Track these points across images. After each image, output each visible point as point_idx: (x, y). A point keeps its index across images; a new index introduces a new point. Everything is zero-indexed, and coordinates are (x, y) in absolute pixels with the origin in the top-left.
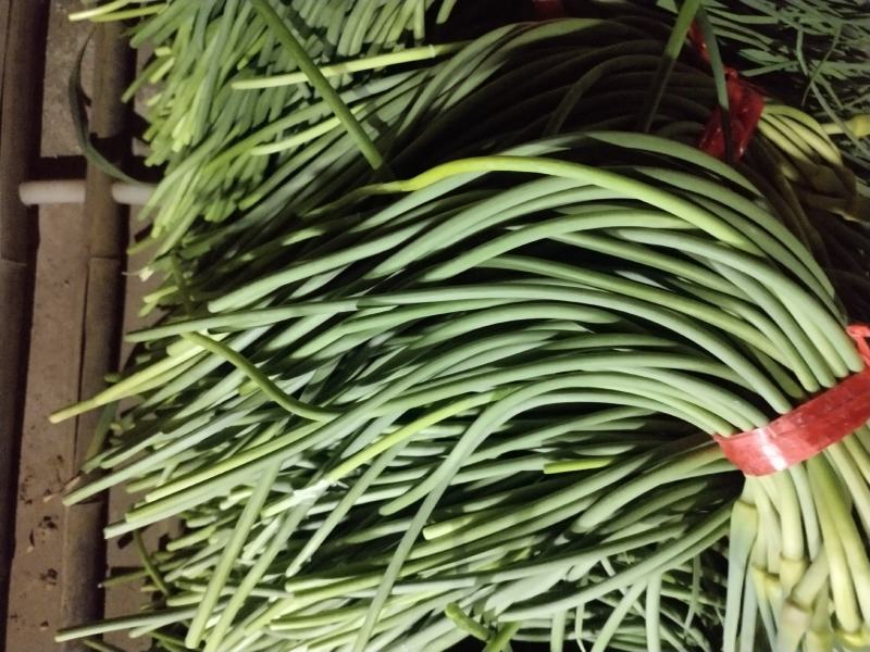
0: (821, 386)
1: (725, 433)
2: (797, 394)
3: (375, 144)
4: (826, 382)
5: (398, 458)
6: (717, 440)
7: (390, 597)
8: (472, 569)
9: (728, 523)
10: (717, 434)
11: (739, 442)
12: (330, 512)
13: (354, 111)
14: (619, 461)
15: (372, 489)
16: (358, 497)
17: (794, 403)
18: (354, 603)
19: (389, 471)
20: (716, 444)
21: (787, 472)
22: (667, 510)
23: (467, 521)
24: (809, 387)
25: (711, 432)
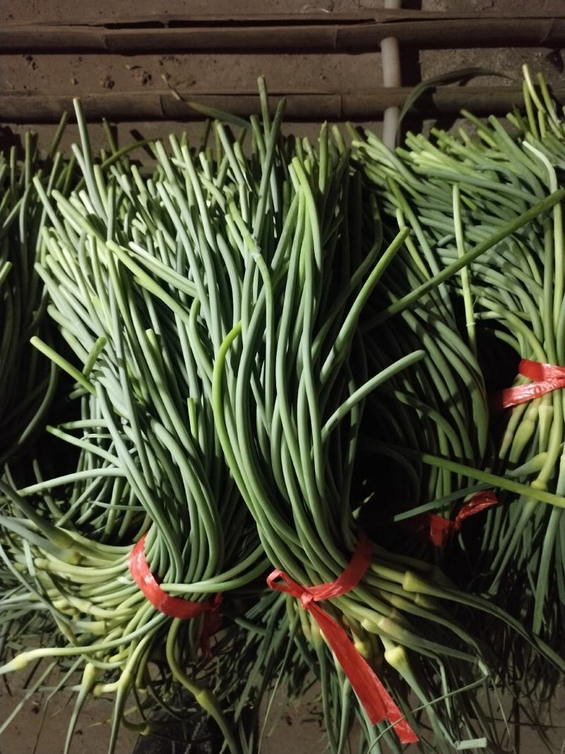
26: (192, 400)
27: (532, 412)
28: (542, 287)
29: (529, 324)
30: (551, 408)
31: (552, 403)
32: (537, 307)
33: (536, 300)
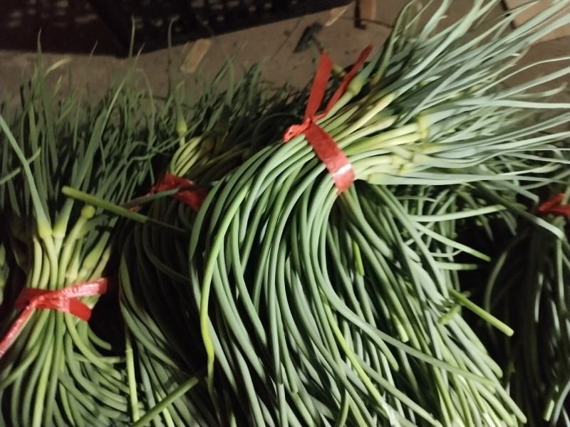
0: (312, 151)
1: (336, 190)
2: (316, 161)
3: (181, 383)
4: (310, 149)
5: (365, 360)
6: (340, 193)
7: (444, 361)
8: (421, 313)
9: (379, 186)
10: (337, 193)
11: (340, 184)
12: (402, 403)
13: (160, 399)
14: (354, 238)
15: (384, 376)
16: (390, 384)
17: (320, 162)
18: (452, 384)
19: (373, 365)
20: (342, 193)
21: (352, 163)
22: (377, 214)
23: (395, 317)
24: (312, 156)
25: (336, 196)
26: (360, 274)
27: (84, 273)
28: (59, 381)
29: (76, 350)
30: (68, 276)
31: (66, 280)
32: (67, 365)
33: (67, 370)
